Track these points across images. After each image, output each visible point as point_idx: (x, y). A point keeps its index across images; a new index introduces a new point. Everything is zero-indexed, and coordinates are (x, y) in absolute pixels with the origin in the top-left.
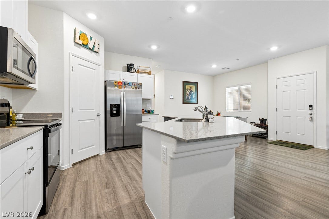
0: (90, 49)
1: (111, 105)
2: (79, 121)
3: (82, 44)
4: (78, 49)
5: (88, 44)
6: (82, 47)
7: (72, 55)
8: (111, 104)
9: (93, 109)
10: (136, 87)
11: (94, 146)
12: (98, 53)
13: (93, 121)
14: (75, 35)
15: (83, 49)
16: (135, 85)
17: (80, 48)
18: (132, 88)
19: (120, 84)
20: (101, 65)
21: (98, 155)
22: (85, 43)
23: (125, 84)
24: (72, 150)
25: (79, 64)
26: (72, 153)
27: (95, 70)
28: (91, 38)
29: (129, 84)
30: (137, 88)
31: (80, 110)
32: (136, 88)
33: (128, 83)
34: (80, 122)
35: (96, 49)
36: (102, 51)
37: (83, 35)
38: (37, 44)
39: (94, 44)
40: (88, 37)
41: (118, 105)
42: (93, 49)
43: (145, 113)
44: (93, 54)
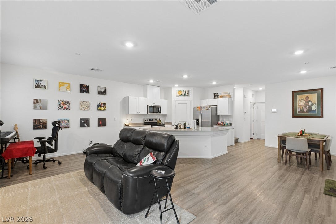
7: (175, 101)
8: (196, 119)
14: (176, 93)
15: (180, 97)
18: (205, 109)
19: (199, 108)
20: (190, 100)
23: (202, 108)
25: (179, 103)
27: (187, 104)
30: (207, 109)
35: (186, 94)
36: (191, 93)
37: (179, 92)
38: (166, 100)
39: (185, 93)
40: (182, 91)
41: (199, 119)
42: (185, 95)
43: (223, 125)
44: (186, 97)
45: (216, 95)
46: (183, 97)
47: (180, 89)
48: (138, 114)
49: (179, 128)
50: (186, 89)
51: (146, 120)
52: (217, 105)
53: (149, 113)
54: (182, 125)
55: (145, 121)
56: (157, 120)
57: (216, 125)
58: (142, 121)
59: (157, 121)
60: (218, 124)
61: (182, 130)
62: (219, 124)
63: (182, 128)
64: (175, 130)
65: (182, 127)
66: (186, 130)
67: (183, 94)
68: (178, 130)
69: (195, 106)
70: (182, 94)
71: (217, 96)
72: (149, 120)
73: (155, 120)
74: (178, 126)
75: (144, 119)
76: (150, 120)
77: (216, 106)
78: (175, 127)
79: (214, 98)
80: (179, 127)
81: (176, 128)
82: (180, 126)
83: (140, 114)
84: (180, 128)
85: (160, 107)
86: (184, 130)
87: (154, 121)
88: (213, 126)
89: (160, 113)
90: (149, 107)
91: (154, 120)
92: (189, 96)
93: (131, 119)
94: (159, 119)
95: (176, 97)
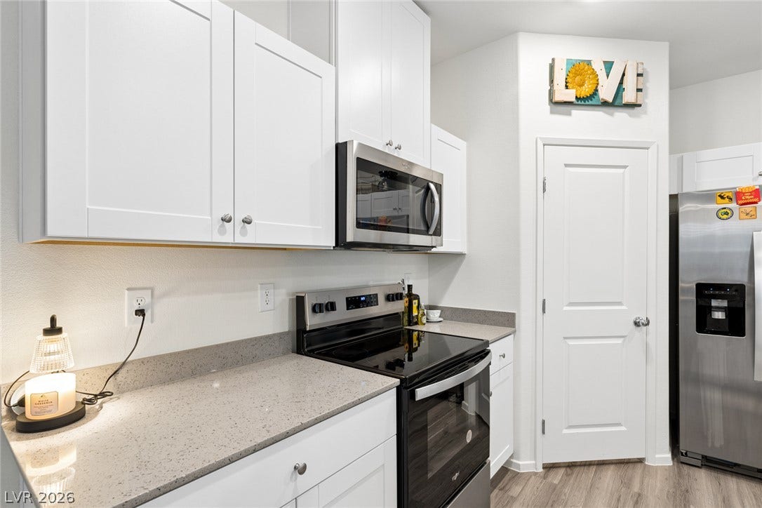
0: (605, 104)
1: (702, 287)
2: (565, 338)
3: (573, 99)
5: (596, 90)
6: (577, 107)
7: (544, 145)
8: (698, 284)
9: (620, 303)
11: (623, 428)
12: (640, 105)
13: (620, 341)
14: (552, 81)
15: (581, 116)
17: (570, 114)
20: (652, 143)
21: (641, 461)
22: (586, 90)
24: (543, 422)
25: (566, 165)
26: (543, 432)
27: (625, 167)
28: (609, 65)
31: (571, 304)
34: (571, 342)
35: (628, 96)
37: (579, 70)
38: (463, 146)
39: (622, 83)
40: (598, 67)
42: (616, 99)
44: (621, 115)
46: (598, 115)
48: (230, 236)
50: (627, 53)
51: (315, 308)
55: (313, 321)
58: (278, 322)
67: (607, 93)
72: (341, 304)
73: (390, 298)
75: (301, 300)
76: (353, 303)
83: (253, 236)
85: (439, 190)
87: (383, 308)
90: (362, 164)
91: (381, 299)
92: (645, 113)
93: (140, 312)
94: (410, 287)
95: (552, 112)
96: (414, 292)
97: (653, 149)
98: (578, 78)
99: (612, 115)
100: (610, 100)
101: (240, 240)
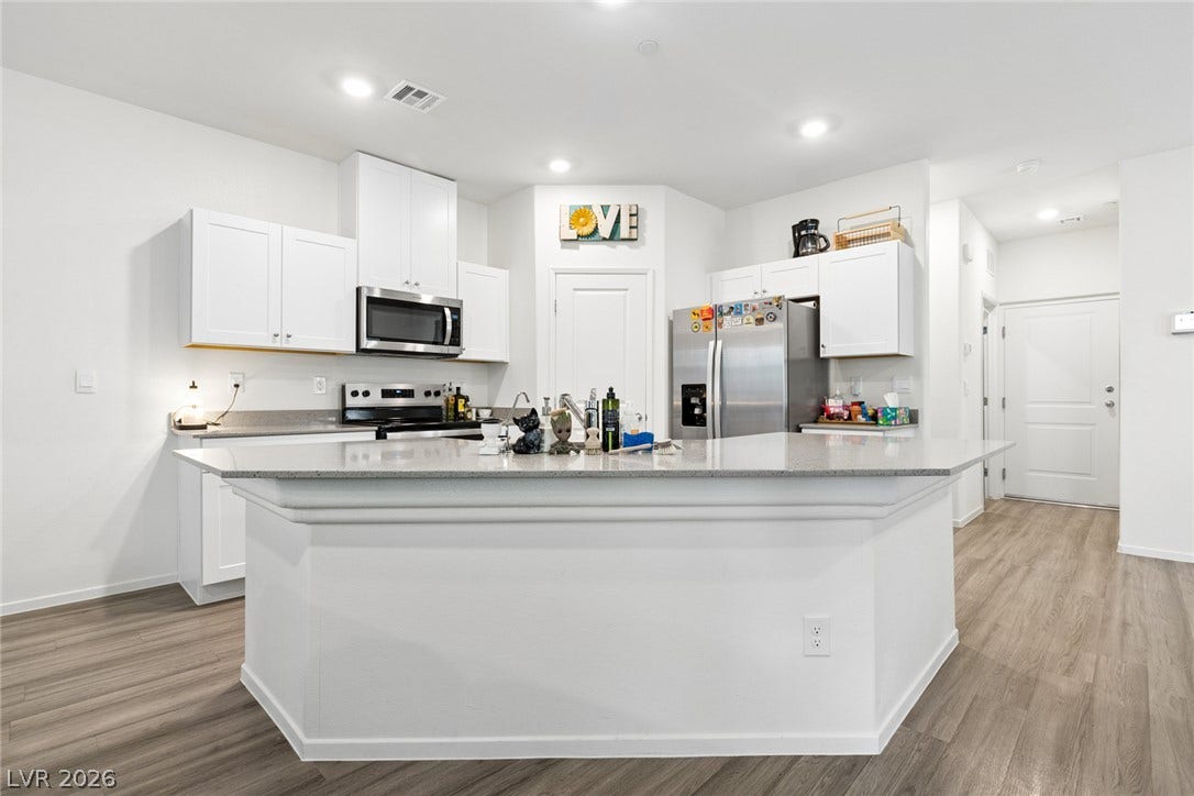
0: (604, 239)
1: (685, 387)
3: (577, 237)
4: (575, 251)
6: (580, 243)
7: (556, 274)
8: (683, 386)
10: (759, 316)
12: (636, 240)
14: (560, 224)
15: (586, 249)
16: (754, 309)
18: (745, 321)
19: (707, 315)
20: (650, 269)
22: (588, 230)
23: (721, 314)
25: (575, 289)
27: (626, 290)
28: (605, 209)
29: (735, 310)
30: (762, 319)
32: (760, 321)
33: (732, 308)
35: (624, 232)
36: (653, 226)
37: (580, 214)
38: (503, 274)
39: (618, 221)
40: (598, 211)
41: (703, 387)
42: (614, 236)
43: (861, 418)
44: (622, 248)
45: (805, 237)
46: (603, 248)
47: (581, 197)
48: (277, 345)
49: (546, 446)
50: (620, 199)
51: (355, 394)
52: (816, 299)
53: (372, 344)
54: (581, 407)
56: (437, 394)
57: (816, 422)
59: (440, 401)
60: (821, 415)
61: (578, 463)
62: (831, 417)
63: (579, 448)
64: (509, 463)
65: (577, 435)
66: (621, 461)
67: (605, 231)
68: (546, 463)
69: (678, 307)
70: (596, 230)
71: (814, 242)
72: (376, 393)
73: (428, 394)
74: (546, 424)
75: (343, 387)
76: (386, 393)
77: (811, 304)
78: (516, 433)
79: (797, 254)
80: (549, 439)
81: (525, 448)
82: (562, 426)
83: (292, 345)
84: (562, 448)
85: (456, 311)
86: (598, 463)
87: (419, 400)
88: (799, 430)
89: (452, 350)
90: (371, 300)
91: (419, 395)
92: (643, 244)
93: (237, 386)
94: (458, 389)
95: (562, 247)
96: (462, 392)
97: (650, 274)
98: (582, 220)
99: (614, 247)
100: (607, 237)
101: (285, 346)
